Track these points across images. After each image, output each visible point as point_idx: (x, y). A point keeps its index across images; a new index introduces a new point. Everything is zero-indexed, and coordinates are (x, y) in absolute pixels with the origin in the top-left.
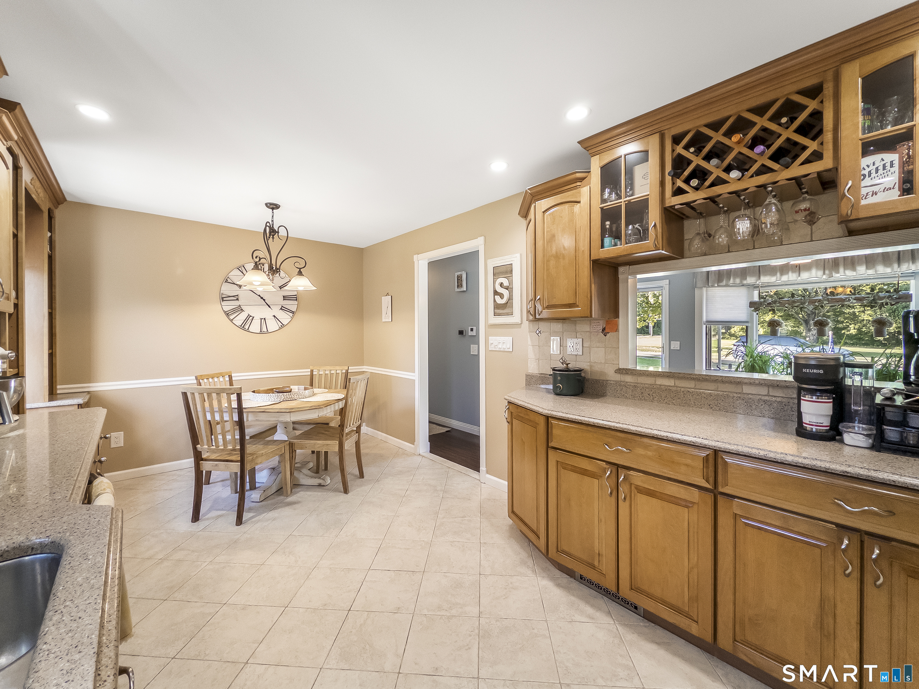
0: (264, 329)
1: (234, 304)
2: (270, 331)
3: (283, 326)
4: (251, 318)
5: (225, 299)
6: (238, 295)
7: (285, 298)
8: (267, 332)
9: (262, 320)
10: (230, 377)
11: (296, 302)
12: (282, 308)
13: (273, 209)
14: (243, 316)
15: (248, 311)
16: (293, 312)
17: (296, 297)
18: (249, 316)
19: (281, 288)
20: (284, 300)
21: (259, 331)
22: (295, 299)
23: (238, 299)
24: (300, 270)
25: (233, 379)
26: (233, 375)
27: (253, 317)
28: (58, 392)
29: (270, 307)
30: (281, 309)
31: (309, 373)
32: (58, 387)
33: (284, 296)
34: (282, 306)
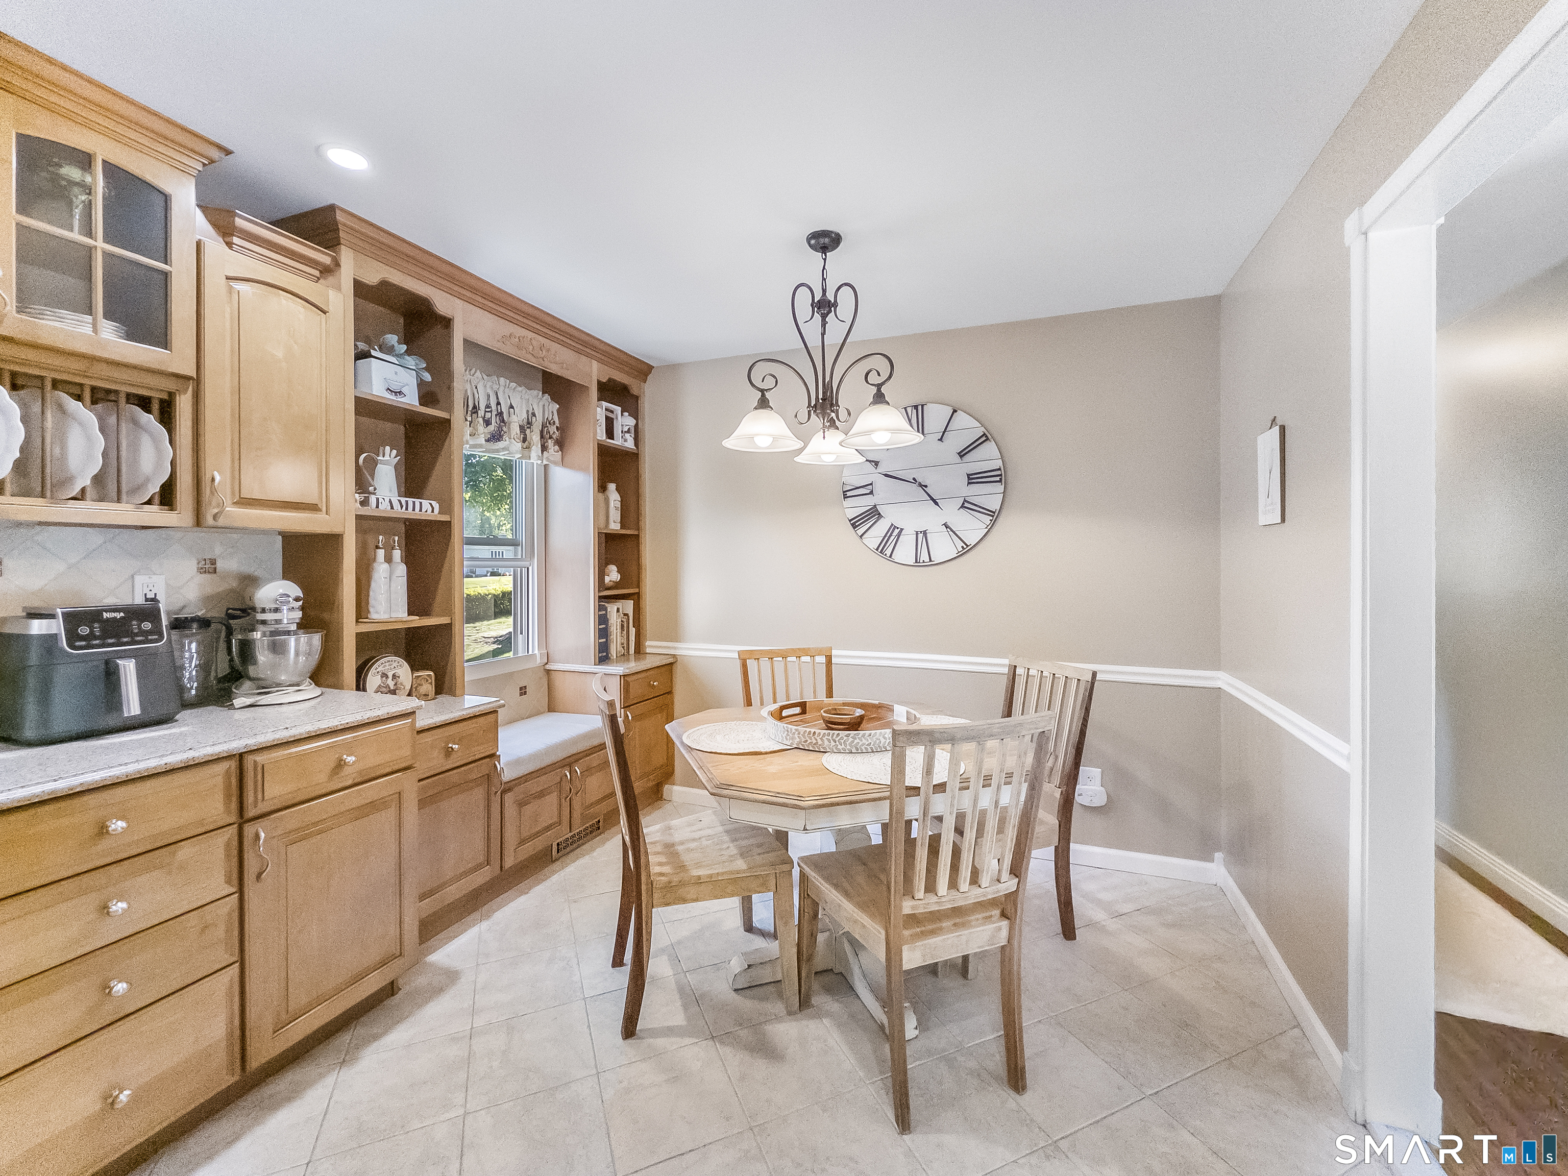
0: (924, 557)
1: (865, 503)
2: (937, 559)
3: (967, 549)
4: (897, 531)
5: (849, 494)
6: (871, 484)
7: (972, 479)
8: (931, 563)
9: (921, 536)
10: (829, 659)
11: (1000, 488)
12: (966, 505)
13: (824, 249)
14: (881, 528)
15: (891, 516)
16: (990, 513)
17: (998, 473)
18: (893, 527)
19: (961, 457)
20: (969, 483)
21: (912, 561)
22: (998, 479)
23: (871, 493)
24: (879, 390)
25: (834, 660)
26: (834, 652)
27: (902, 529)
28: (648, 650)
29: (936, 503)
30: (962, 507)
31: (1006, 670)
32: (648, 643)
33: (968, 475)
34: (965, 501)
